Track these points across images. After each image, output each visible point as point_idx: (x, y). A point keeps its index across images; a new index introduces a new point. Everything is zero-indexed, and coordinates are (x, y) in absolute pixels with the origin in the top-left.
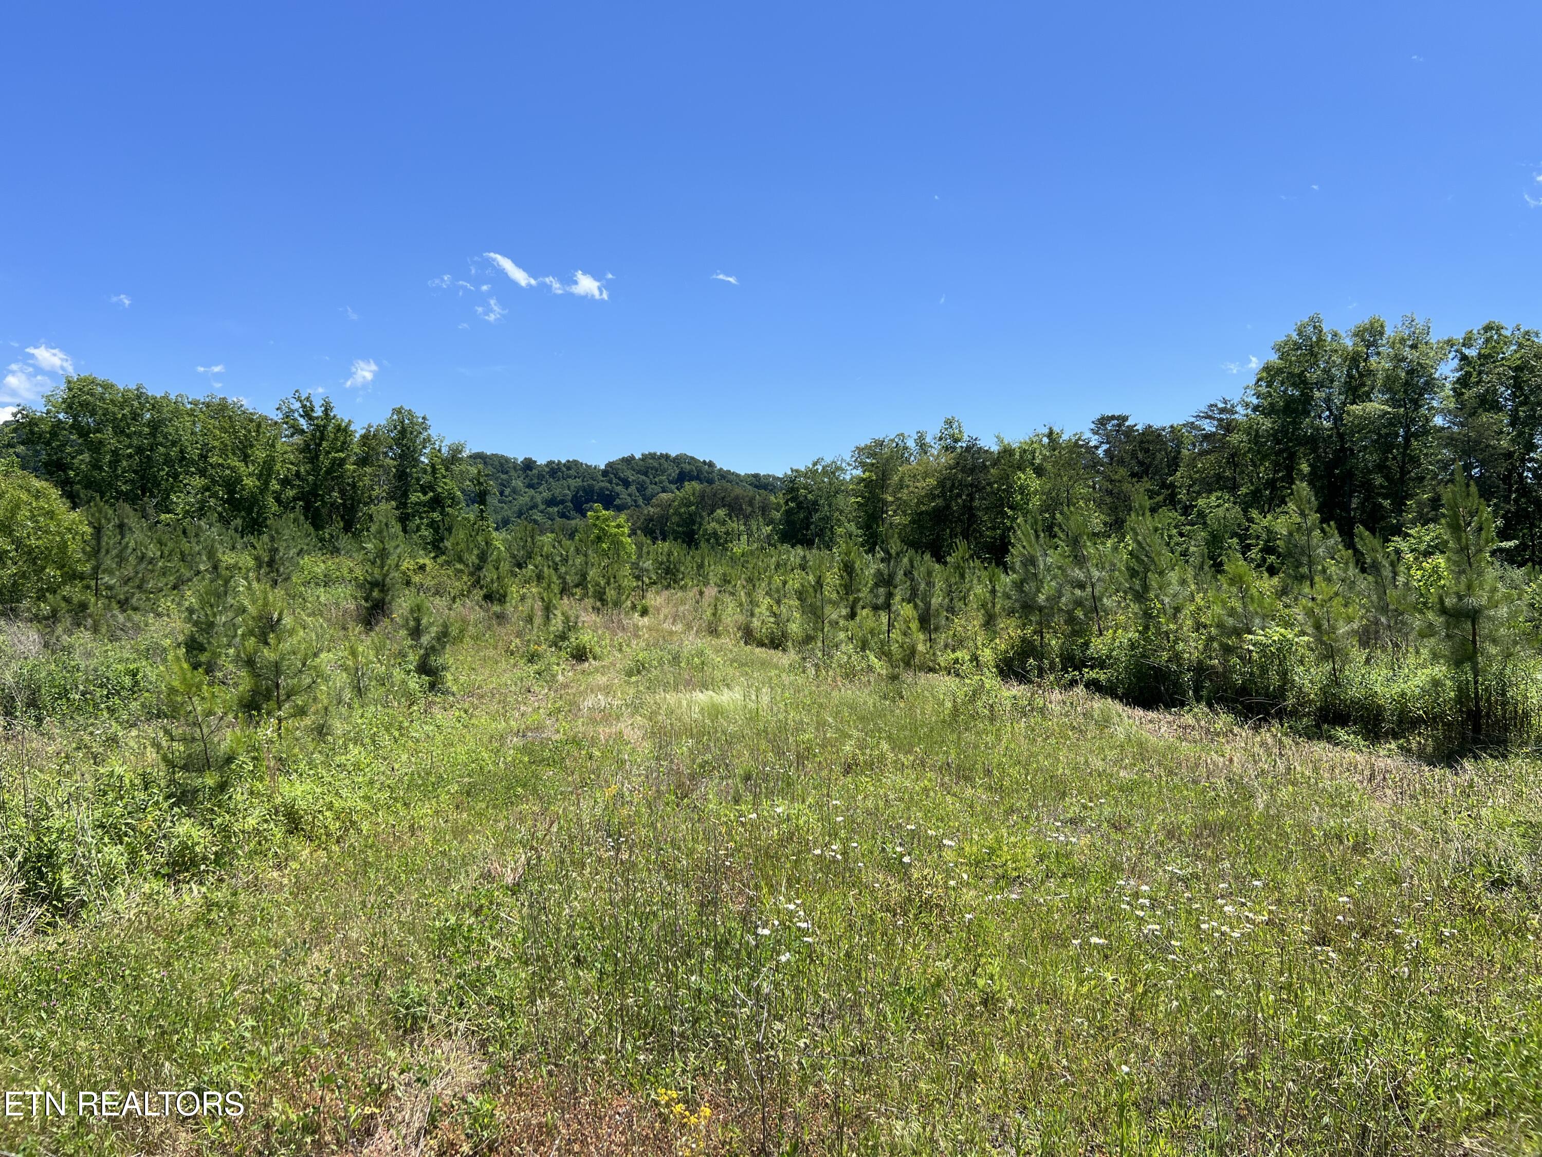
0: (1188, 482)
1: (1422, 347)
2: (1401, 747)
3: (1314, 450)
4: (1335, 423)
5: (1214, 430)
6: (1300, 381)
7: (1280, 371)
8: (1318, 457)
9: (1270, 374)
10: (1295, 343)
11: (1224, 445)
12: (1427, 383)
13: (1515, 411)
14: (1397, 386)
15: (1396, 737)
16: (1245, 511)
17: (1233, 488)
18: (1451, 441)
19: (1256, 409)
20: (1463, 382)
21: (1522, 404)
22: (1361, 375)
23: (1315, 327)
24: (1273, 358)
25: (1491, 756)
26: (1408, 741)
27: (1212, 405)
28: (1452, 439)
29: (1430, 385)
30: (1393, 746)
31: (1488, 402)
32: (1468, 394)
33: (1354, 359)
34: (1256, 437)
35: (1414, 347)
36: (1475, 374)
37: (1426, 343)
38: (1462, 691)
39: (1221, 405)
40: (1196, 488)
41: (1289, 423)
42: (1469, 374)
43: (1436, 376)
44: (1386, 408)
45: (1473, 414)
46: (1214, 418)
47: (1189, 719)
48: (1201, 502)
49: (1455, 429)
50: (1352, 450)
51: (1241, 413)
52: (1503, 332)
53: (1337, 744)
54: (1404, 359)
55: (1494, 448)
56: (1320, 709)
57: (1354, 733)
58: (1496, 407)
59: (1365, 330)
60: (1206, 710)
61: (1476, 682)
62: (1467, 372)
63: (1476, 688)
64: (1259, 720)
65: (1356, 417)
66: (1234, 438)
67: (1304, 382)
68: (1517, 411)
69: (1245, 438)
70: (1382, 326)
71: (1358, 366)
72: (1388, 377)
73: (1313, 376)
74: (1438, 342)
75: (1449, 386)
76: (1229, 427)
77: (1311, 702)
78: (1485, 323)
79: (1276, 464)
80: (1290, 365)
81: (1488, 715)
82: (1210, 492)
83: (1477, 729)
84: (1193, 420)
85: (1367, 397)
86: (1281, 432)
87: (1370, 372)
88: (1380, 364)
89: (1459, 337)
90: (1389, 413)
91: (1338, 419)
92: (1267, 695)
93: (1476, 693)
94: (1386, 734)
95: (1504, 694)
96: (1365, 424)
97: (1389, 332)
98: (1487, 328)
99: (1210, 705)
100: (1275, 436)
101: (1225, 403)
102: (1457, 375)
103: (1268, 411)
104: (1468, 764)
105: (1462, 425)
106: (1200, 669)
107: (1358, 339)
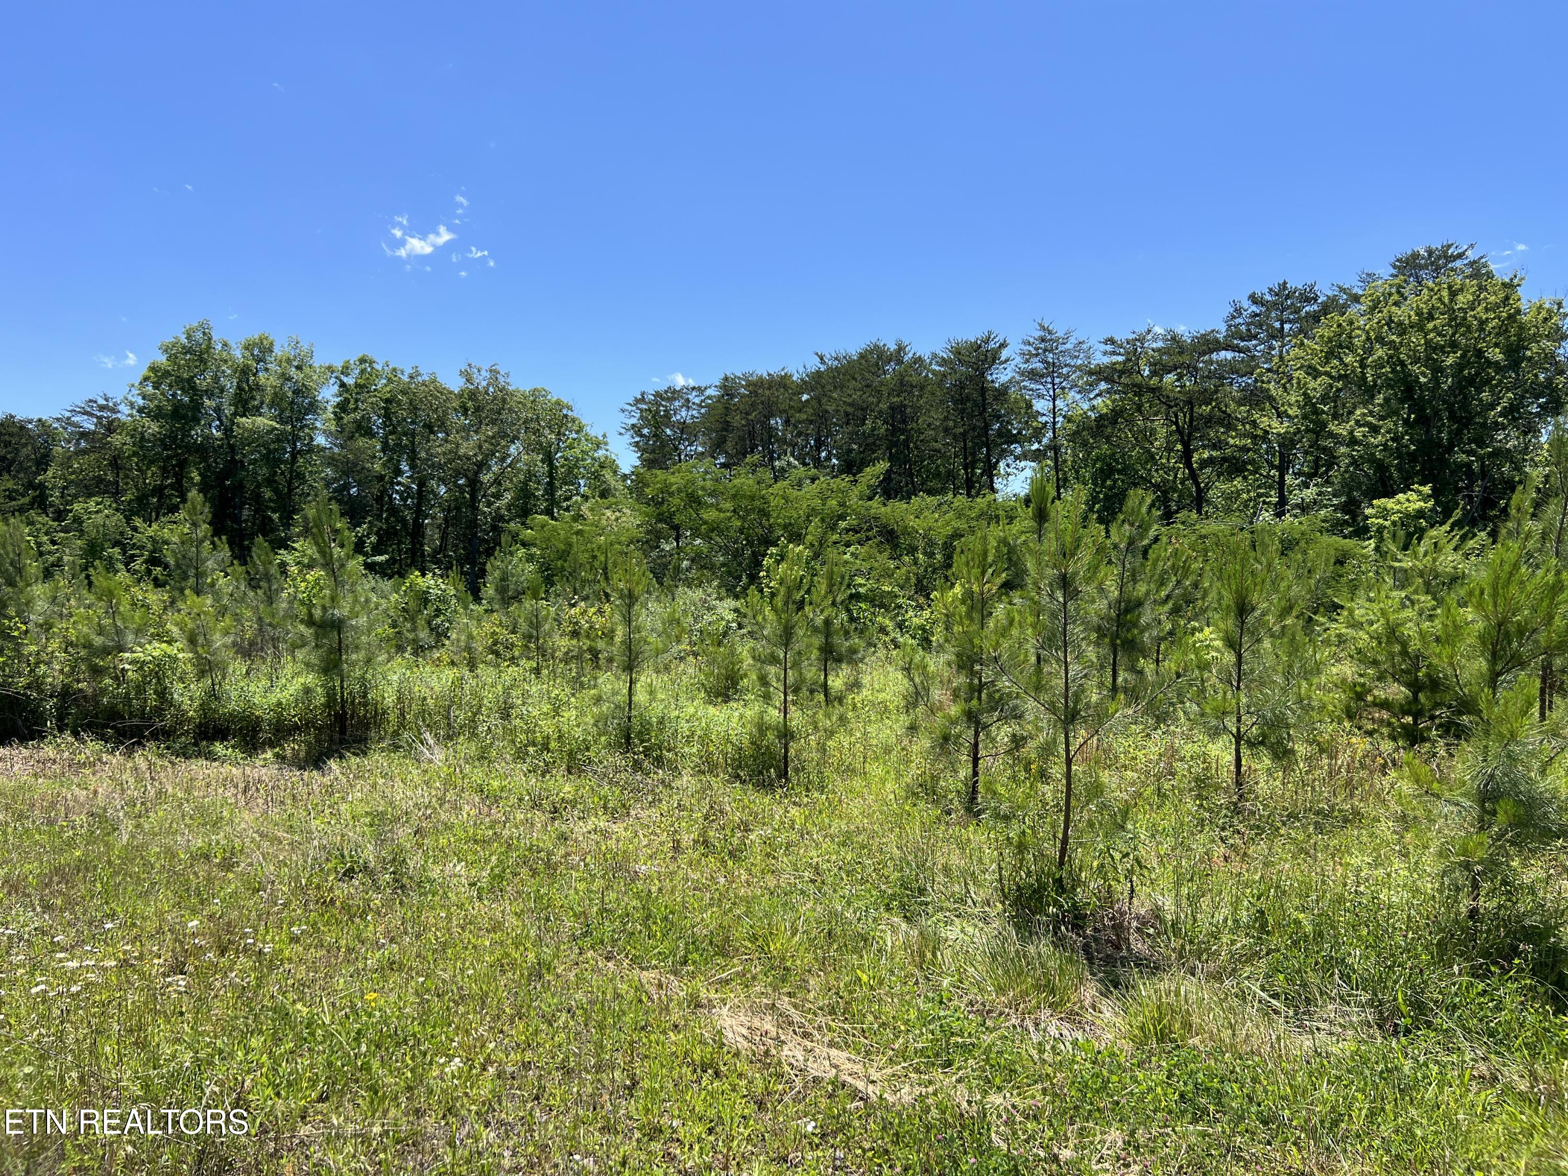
0: (61, 483)
1: (307, 370)
2: (277, 756)
3: (204, 459)
4: (225, 434)
5: (93, 427)
6: (189, 386)
7: (167, 374)
8: (209, 467)
9: (157, 376)
10: (184, 347)
11: (105, 446)
12: (311, 404)
13: (386, 437)
14: (285, 405)
15: (272, 746)
16: (128, 519)
17: (116, 494)
18: (332, 461)
19: (140, 411)
20: (342, 407)
21: (391, 433)
22: (251, 389)
23: (204, 333)
24: (162, 359)
25: (354, 754)
26: (284, 749)
27: (91, 401)
28: (333, 459)
29: (313, 407)
30: (269, 754)
31: (363, 429)
32: (346, 419)
33: (244, 372)
34: (141, 440)
35: (299, 368)
36: (352, 401)
37: (310, 366)
38: (330, 695)
39: (102, 402)
40: (72, 491)
41: (178, 429)
42: (347, 401)
43: (319, 398)
44: (274, 424)
45: (351, 438)
46: (91, 415)
47: (49, 751)
48: (76, 506)
49: (336, 450)
50: (242, 462)
51: (124, 413)
52: (375, 365)
53: (215, 760)
54: (290, 379)
55: (369, 471)
56: (200, 726)
57: (233, 747)
58: (369, 433)
59: (255, 344)
60: (71, 739)
61: (342, 687)
62: (346, 399)
63: (342, 693)
64: (133, 744)
65: (245, 429)
66: (117, 440)
67: (194, 388)
68: (386, 438)
69: (128, 439)
70: (272, 344)
71: (248, 380)
72: (275, 394)
73: (203, 382)
74: (321, 367)
75: (330, 409)
76: (111, 427)
77: (190, 720)
78: (360, 355)
79: (164, 470)
80: (179, 369)
81: (352, 717)
82: (90, 495)
83: (343, 731)
84: (68, 414)
85: (257, 411)
86: (169, 437)
87: (258, 387)
88: (268, 380)
89: (339, 365)
90: (276, 429)
91: (228, 432)
92: (143, 718)
93: (342, 696)
94: (264, 743)
95: (365, 696)
96: (255, 437)
97: (278, 351)
98: (362, 361)
99: (75, 734)
100: (163, 442)
101: (107, 400)
102: (338, 399)
103: (157, 415)
104: (333, 764)
105: (342, 447)
106: (65, 694)
107: (247, 354)
